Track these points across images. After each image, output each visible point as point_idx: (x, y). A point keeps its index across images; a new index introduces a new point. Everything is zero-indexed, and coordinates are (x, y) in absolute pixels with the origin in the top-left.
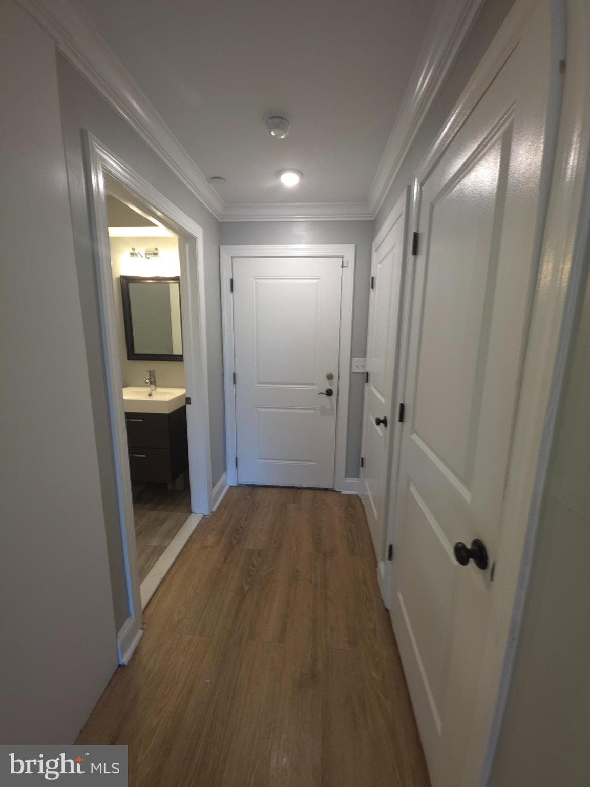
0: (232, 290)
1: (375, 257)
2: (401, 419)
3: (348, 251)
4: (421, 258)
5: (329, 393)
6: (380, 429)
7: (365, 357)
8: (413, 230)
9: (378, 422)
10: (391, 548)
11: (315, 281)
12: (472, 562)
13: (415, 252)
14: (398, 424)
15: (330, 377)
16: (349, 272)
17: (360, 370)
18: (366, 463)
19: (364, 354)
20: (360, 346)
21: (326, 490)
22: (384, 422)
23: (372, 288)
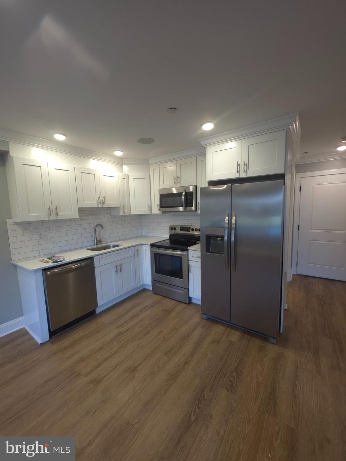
0: (300, 191)
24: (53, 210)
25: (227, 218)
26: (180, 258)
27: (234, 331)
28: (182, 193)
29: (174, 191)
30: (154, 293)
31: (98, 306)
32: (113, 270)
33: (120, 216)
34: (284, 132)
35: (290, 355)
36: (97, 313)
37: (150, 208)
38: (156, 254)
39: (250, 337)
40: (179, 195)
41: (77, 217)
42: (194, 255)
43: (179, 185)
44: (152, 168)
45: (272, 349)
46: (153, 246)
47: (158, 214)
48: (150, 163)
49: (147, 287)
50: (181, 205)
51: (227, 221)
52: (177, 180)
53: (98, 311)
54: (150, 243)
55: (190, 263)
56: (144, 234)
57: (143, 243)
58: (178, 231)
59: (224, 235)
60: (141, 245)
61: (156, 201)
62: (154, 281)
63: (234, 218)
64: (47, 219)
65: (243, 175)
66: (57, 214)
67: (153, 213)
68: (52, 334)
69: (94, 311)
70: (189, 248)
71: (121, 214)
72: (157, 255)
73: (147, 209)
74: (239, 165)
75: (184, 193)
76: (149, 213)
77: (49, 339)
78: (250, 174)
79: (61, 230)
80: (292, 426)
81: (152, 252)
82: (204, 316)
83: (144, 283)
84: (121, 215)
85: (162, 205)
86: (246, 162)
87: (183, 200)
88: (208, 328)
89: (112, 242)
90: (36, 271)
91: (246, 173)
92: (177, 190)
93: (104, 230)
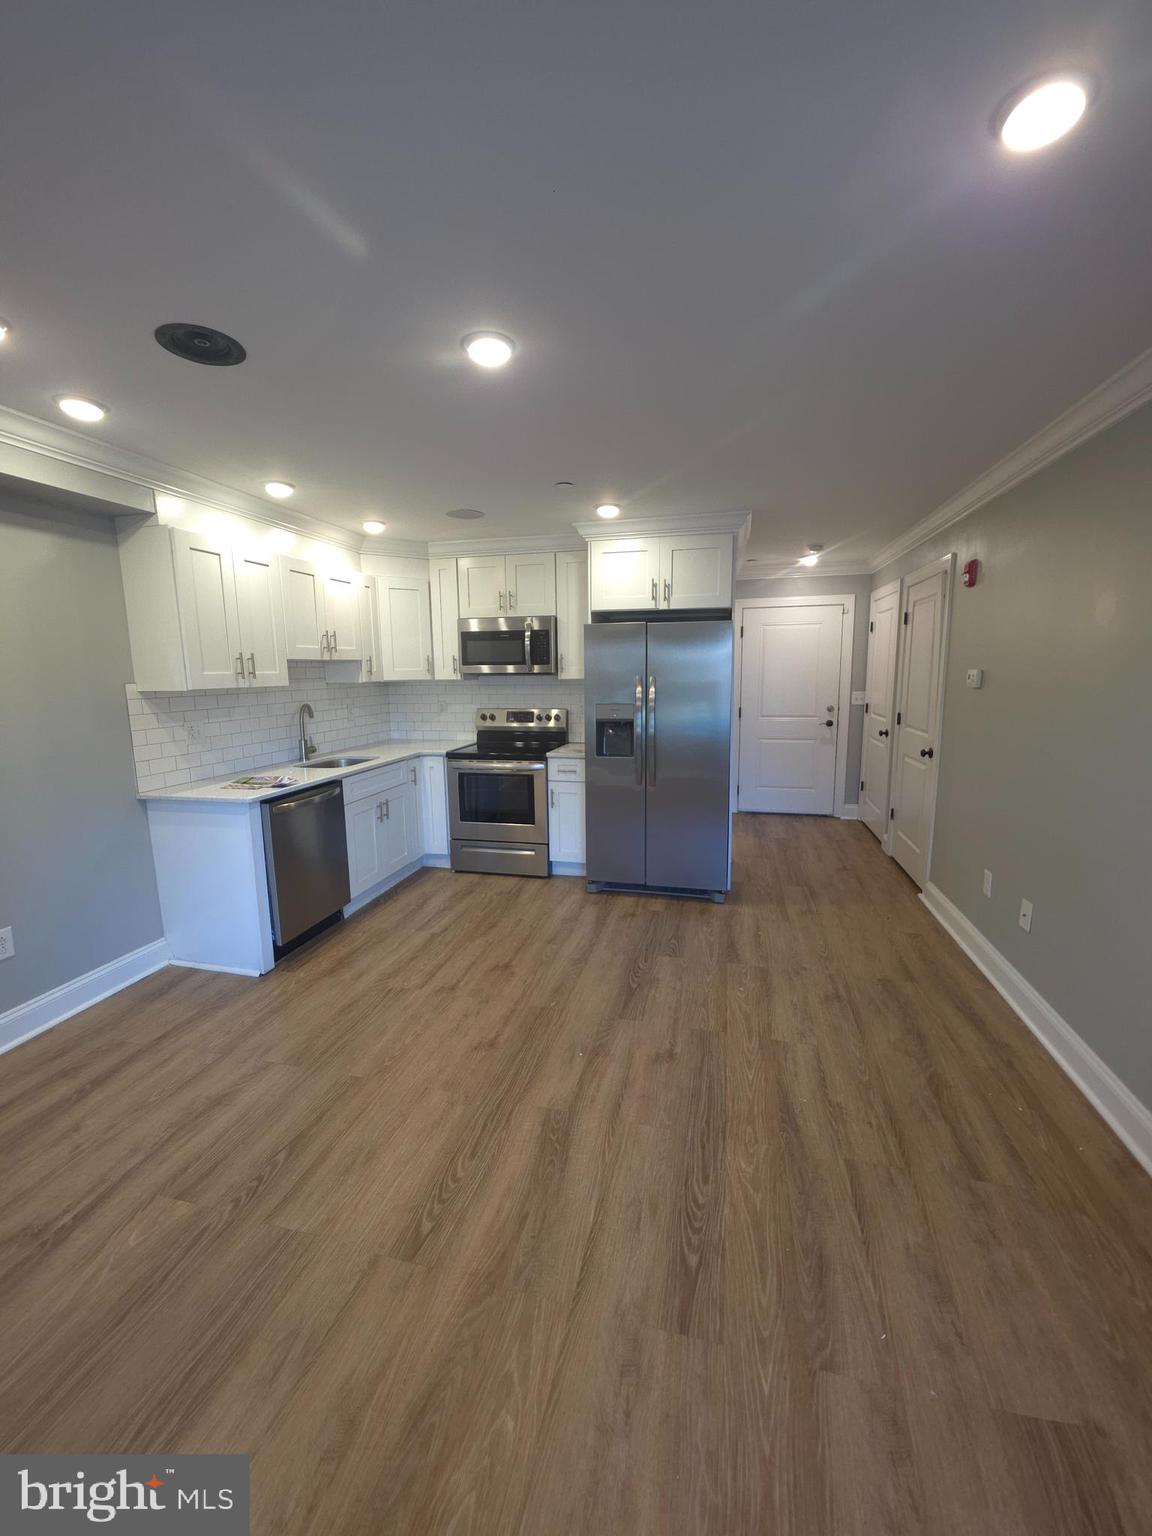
0: (742, 636)
1: (873, 607)
2: (899, 723)
3: (849, 601)
4: (909, 626)
5: (830, 724)
6: (882, 743)
7: (865, 690)
8: (904, 611)
9: (881, 733)
10: (892, 810)
11: (818, 626)
12: (927, 756)
13: (906, 623)
14: (896, 726)
15: (830, 709)
16: (850, 618)
17: (860, 703)
18: (866, 786)
19: (863, 689)
20: (859, 680)
21: (825, 816)
22: (886, 733)
23: (872, 630)
24: (246, 665)
25: (639, 689)
26: (528, 780)
27: (654, 900)
28: (525, 632)
29: (503, 627)
30: (456, 872)
31: (352, 897)
32: (374, 815)
33: (359, 684)
34: (730, 536)
35: (747, 913)
36: (346, 916)
37: (431, 665)
38: (461, 776)
39: (681, 902)
40: (516, 635)
41: (285, 682)
42: (562, 768)
43: (511, 614)
44: (434, 566)
45: (719, 910)
46: (451, 756)
47: (453, 681)
48: (430, 551)
49: (431, 863)
50: (521, 660)
51: (639, 695)
52: (507, 599)
53: (349, 911)
54: (444, 752)
55: (551, 786)
56: (395, 735)
57: (425, 751)
58: (501, 722)
59: (631, 717)
60: (418, 756)
61: (448, 649)
62: (455, 841)
63: (652, 689)
64: (233, 685)
65: (663, 606)
66: (253, 673)
67: (439, 676)
68: (281, 952)
69: (340, 912)
70: (548, 754)
71: (363, 678)
72: (465, 778)
73: (423, 666)
74: (654, 586)
75: (528, 634)
76: (429, 678)
77: (273, 966)
78: (676, 604)
79: (230, 716)
80: (761, 965)
81: (450, 772)
82: (593, 888)
83: (427, 851)
84: (364, 681)
85: (467, 657)
86: (669, 582)
87: (528, 648)
88: (606, 903)
89: (341, 751)
90: (251, 804)
91: (669, 602)
92: (508, 626)
93: (313, 720)
